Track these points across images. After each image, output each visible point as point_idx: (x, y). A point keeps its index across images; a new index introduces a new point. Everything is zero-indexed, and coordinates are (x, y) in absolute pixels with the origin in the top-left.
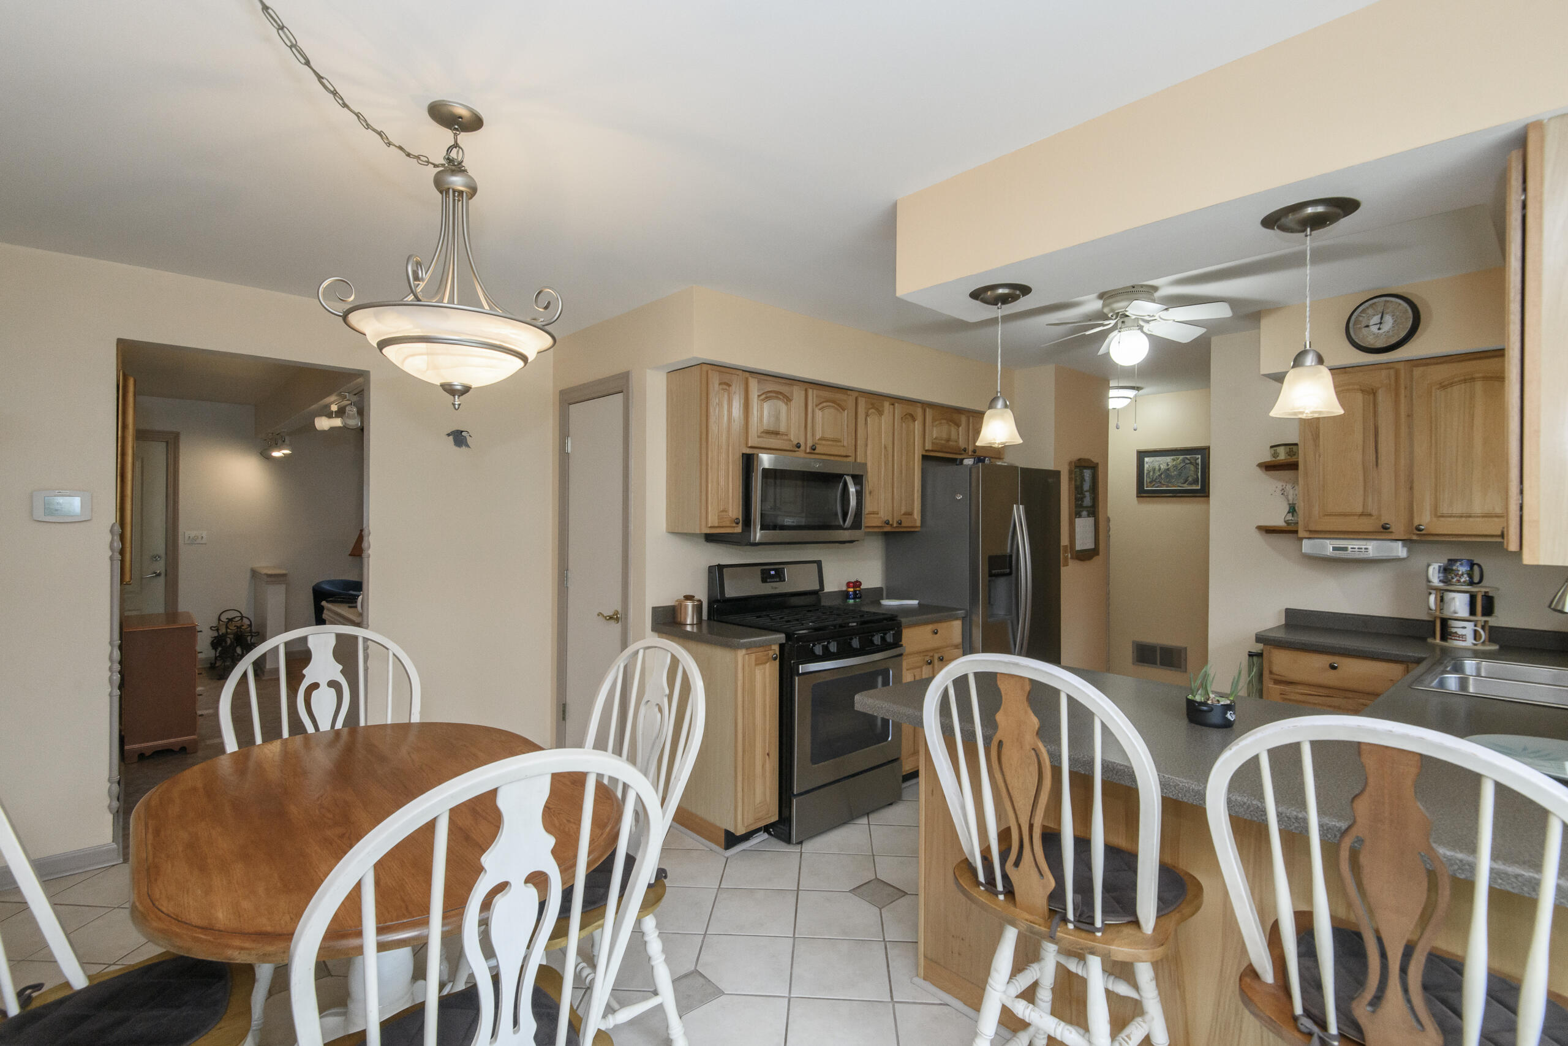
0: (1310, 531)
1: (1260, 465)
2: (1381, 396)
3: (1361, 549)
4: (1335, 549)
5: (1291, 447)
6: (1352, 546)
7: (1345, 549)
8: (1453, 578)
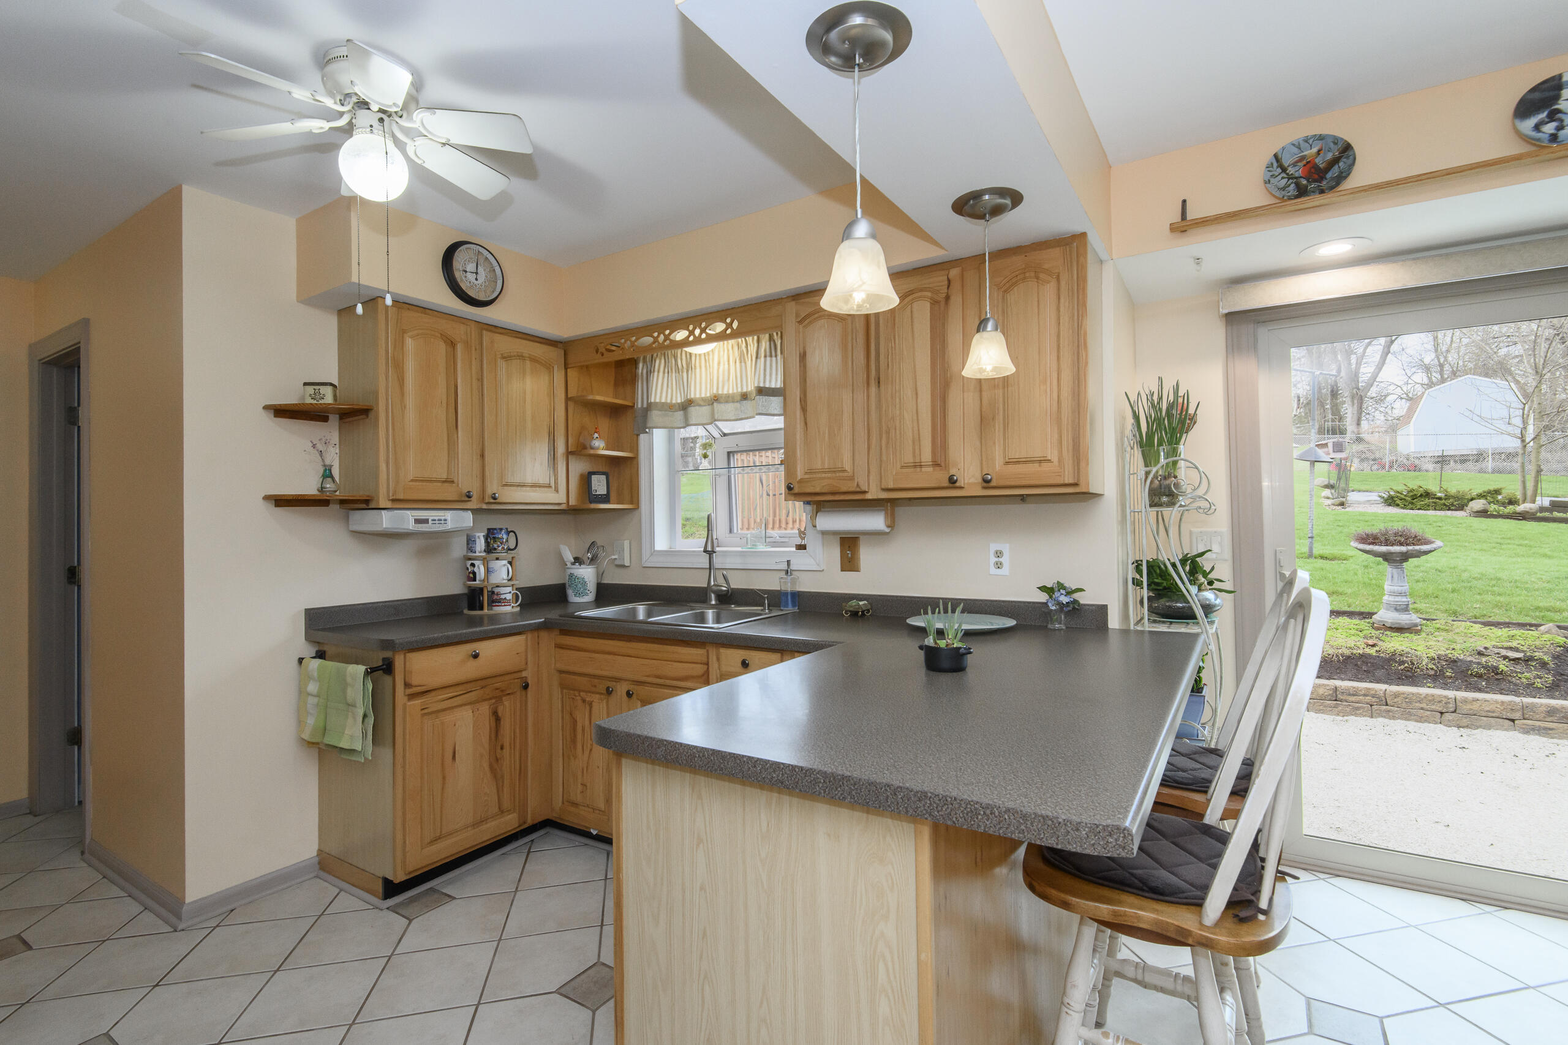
0: (393, 500)
1: (266, 408)
2: (459, 348)
3: (441, 520)
4: (417, 521)
5: (317, 387)
6: (433, 518)
7: (426, 521)
8: (498, 546)
